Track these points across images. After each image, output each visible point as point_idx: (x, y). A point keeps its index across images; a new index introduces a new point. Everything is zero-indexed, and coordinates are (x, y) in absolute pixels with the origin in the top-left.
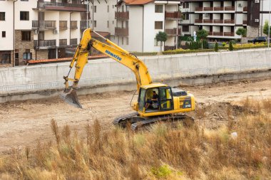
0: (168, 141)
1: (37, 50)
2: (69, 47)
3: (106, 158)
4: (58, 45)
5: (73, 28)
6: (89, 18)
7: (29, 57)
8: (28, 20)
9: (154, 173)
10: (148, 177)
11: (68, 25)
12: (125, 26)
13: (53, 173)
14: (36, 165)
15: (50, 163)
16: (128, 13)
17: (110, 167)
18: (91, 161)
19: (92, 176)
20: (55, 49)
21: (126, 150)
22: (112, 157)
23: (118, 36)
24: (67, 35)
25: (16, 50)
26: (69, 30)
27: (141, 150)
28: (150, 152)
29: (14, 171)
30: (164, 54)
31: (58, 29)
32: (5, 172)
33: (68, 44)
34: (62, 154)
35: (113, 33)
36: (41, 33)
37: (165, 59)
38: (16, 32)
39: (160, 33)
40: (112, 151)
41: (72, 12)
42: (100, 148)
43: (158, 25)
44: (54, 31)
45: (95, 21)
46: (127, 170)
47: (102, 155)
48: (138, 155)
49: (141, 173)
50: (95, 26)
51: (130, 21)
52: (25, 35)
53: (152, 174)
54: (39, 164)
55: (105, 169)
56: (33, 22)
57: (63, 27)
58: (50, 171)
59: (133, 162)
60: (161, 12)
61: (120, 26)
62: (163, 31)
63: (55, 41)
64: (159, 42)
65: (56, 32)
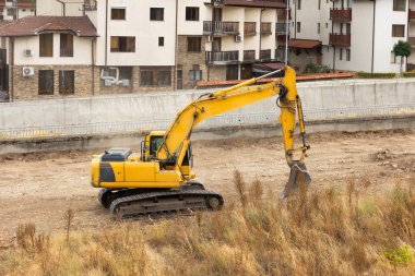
0: (410, 210)
1: (210, 66)
2: (257, 62)
3: (315, 232)
4: (241, 59)
5: (265, 33)
6: (290, 18)
7: (198, 77)
8: (198, 20)
9: (388, 258)
10: (379, 262)
11: (258, 30)
12: (344, 32)
13: (237, 249)
14: (211, 236)
15: (232, 235)
16: (350, 11)
17: (320, 245)
18: (293, 234)
19: (293, 256)
20: (237, 66)
21: (347, 222)
22: (325, 230)
23: (334, 46)
24: (255, 44)
25: (179, 66)
26: (258, 36)
27: (368, 222)
28: (383, 225)
29: (180, 244)
30: (405, 75)
31: (242, 34)
32: (166, 245)
33: (257, 57)
34: (251, 222)
35: (326, 42)
36: (217, 41)
37: (407, 84)
38: (179, 38)
39: (400, 43)
40: (325, 221)
41: (264, 8)
42: (307, 217)
43: (397, 30)
44: (236, 37)
45: (299, 23)
46: (348, 251)
47: (310, 227)
48: (365, 229)
49: (368, 256)
50: (299, 31)
51: (354, 23)
52: (193, 43)
53: (384, 258)
54: (215, 236)
55: (314, 248)
56: (205, 24)
57: (250, 32)
58: (232, 246)
59: (356, 239)
60: (403, 10)
61: (337, 31)
62: (404, 39)
63: (237, 52)
64: (399, 58)
65: (239, 39)
